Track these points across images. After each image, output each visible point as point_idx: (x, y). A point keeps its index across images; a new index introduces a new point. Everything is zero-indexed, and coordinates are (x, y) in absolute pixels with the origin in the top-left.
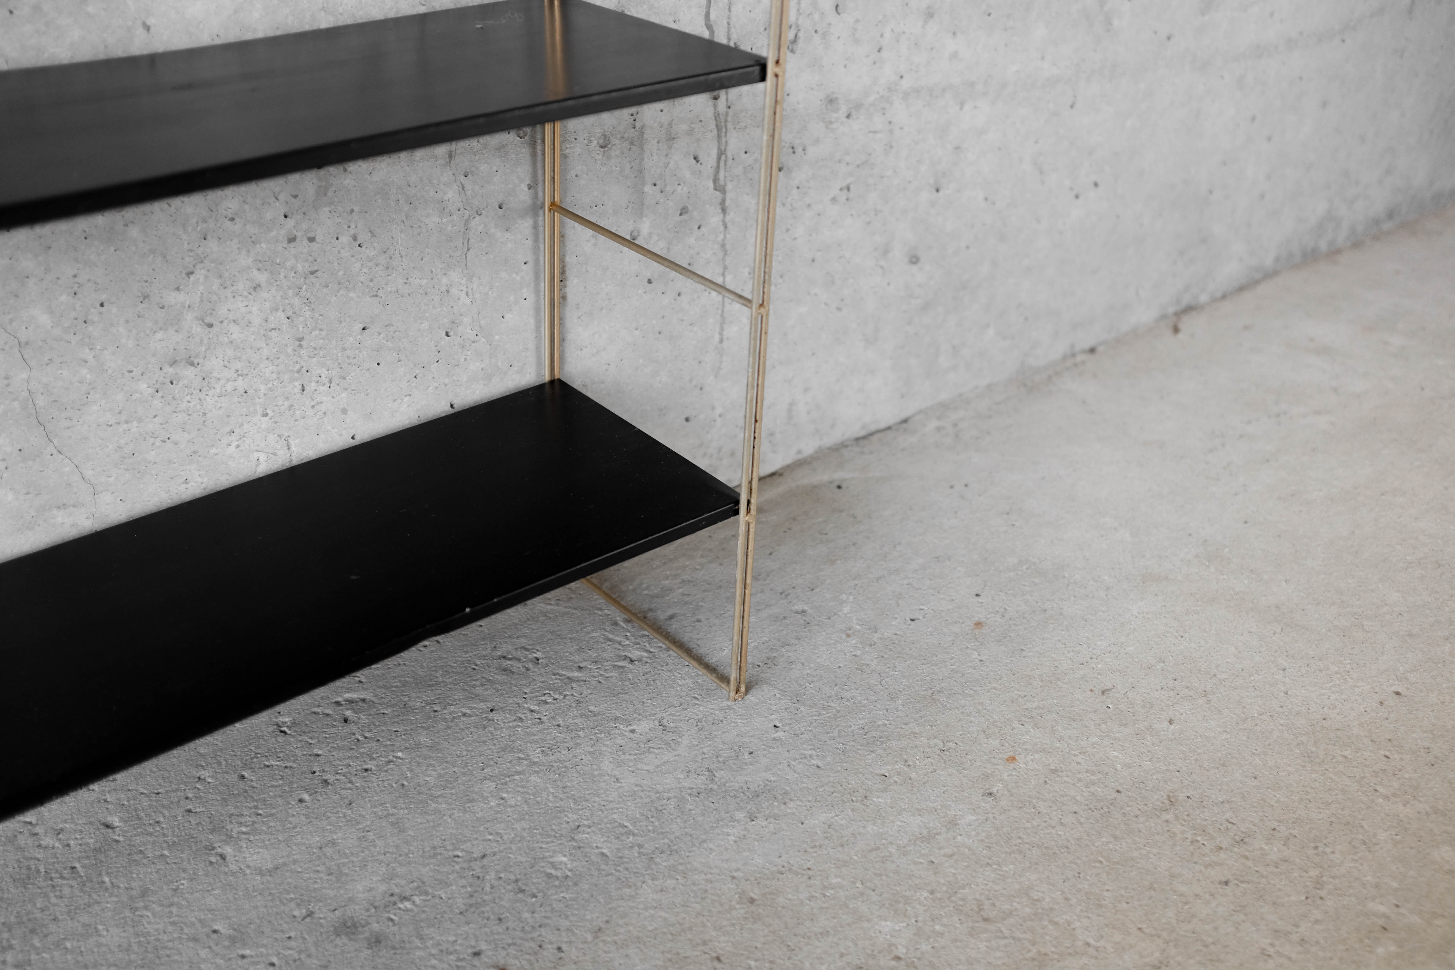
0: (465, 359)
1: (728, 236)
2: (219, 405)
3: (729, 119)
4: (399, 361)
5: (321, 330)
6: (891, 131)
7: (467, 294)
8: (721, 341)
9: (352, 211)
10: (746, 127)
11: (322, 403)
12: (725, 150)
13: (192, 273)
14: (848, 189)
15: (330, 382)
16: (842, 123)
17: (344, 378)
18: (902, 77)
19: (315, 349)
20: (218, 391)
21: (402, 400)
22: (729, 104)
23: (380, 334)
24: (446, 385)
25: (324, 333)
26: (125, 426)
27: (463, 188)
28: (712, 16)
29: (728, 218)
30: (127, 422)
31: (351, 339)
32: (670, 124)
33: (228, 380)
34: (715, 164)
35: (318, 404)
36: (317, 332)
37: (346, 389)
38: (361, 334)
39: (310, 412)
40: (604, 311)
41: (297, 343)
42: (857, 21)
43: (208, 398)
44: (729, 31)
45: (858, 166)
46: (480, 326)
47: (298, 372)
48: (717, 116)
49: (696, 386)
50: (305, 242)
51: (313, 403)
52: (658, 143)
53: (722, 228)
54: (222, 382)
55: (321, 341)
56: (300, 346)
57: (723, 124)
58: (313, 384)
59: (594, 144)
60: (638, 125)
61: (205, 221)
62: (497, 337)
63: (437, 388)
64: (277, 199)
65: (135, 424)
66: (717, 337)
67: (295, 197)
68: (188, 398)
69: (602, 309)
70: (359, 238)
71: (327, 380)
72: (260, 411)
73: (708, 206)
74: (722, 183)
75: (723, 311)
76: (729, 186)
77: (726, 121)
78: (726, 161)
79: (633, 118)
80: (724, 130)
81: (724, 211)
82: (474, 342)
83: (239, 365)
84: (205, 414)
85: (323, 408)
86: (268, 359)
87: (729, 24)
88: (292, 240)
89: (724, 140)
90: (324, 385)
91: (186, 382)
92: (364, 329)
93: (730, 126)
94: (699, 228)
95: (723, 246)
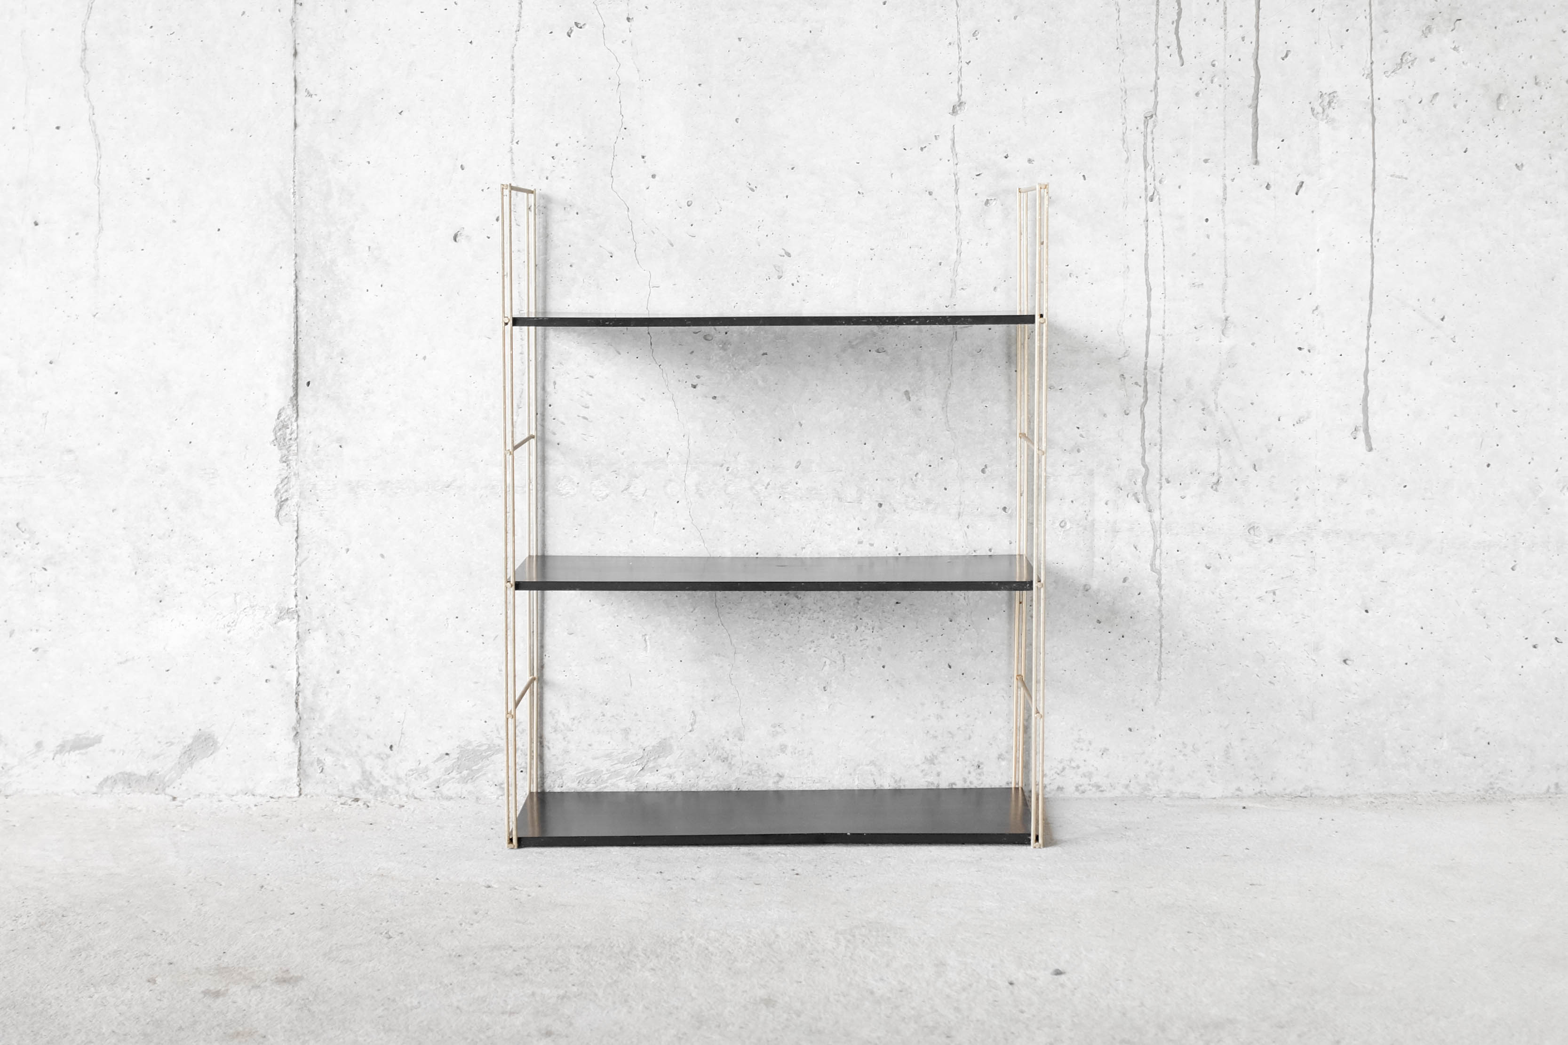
0: (960, 639)
1: (1163, 605)
2: (808, 624)
3: (1163, 526)
4: (917, 628)
5: (871, 597)
6: (1313, 558)
7: (965, 598)
8: (1160, 679)
9: (896, 534)
10: (1177, 534)
11: (866, 640)
12: (1160, 546)
13: (804, 548)
14: (1274, 593)
15: (873, 629)
16: (1264, 545)
17: (882, 629)
18: (1320, 521)
19: (866, 607)
20: (808, 616)
21: (916, 653)
22: (1162, 517)
23: (906, 608)
24: (946, 652)
25: (872, 599)
26: (757, 621)
27: (966, 534)
28: (1147, 459)
29: (1163, 593)
30: (758, 619)
31: (888, 607)
32: (1115, 522)
33: (815, 611)
34: (1152, 554)
35: (864, 639)
36: (869, 597)
37: (882, 636)
38: (895, 606)
39: (859, 644)
40: (1061, 633)
41: (856, 601)
42: (1273, 477)
43: (803, 618)
44: (1161, 470)
45: (1282, 578)
46: (972, 621)
47: (855, 617)
48: (1152, 524)
49: (1137, 707)
50: (868, 545)
51: (861, 639)
52: (1106, 532)
53: (1159, 599)
54: (812, 611)
55: (870, 604)
56: (858, 603)
57: (1158, 528)
58: (863, 627)
59: (1057, 524)
60: (1090, 518)
61: (815, 522)
62: (983, 630)
63: (940, 652)
64: (855, 519)
65: (762, 621)
66: (1156, 676)
67: (865, 520)
68: (792, 615)
69: (1060, 631)
70: (899, 550)
71: (871, 628)
72: (830, 634)
73: (1146, 581)
74: (1157, 566)
75: (1160, 657)
76: (1164, 571)
77: (1160, 527)
78: (1161, 553)
79: (1086, 514)
80: (1159, 532)
81: (1160, 587)
82: (967, 630)
83: (822, 605)
84: (799, 627)
85: (867, 643)
86: (838, 605)
87: (1160, 466)
88: (860, 543)
89: (1159, 539)
90: (869, 629)
91: (792, 606)
92: (897, 603)
93: (1163, 531)
94: (1139, 594)
95: (1160, 611)
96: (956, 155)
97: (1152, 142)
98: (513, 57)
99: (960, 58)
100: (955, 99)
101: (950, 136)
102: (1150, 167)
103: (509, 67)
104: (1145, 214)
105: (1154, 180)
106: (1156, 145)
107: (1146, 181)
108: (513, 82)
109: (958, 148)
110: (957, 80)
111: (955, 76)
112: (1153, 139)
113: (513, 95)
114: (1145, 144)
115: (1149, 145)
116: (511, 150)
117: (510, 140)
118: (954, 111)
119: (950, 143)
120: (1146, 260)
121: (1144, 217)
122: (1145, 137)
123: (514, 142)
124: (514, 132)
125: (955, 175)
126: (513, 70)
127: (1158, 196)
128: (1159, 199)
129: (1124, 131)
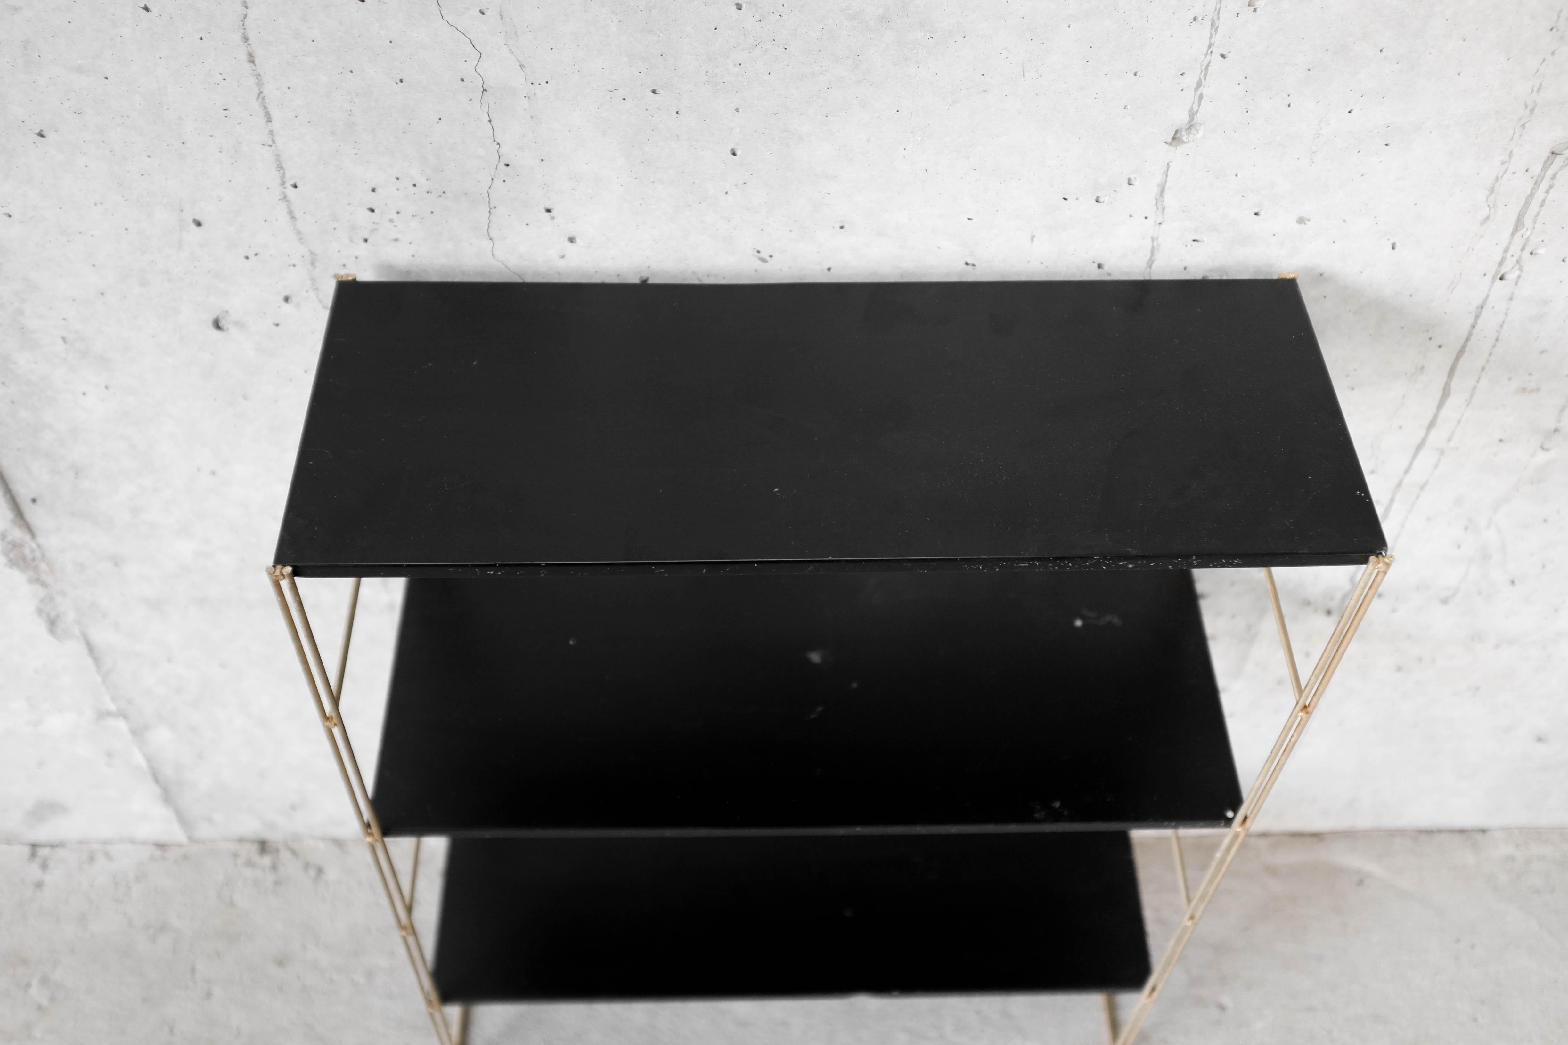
96: (1164, 209)
97: (1547, 192)
98: (246, 39)
99: (1210, 46)
100: (1181, 117)
101: (1159, 178)
102: (1521, 232)
103: (243, 57)
104: (1483, 296)
105: (1523, 249)
106: (1553, 194)
107: (1506, 250)
108: (260, 83)
109: (1168, 198)
110: (1195, 86)
111: (1191, 80)
112: (1551, 187)
113: (265, 107)
114: (1531, 195)
115: (1540, 195)
116: (285, 198)
117: (279, 181)
118: (1176, 139)
119: (1155, 190)
120: (1457, 359)
121: (1479, 302)
122: (1537, 184)
123: (288, 185)
124: (282, 168)
125: (1153, 239)
126: (253, 62)
127: (1517, 273)
128: (1519, 277)
129: (1500, 176)
